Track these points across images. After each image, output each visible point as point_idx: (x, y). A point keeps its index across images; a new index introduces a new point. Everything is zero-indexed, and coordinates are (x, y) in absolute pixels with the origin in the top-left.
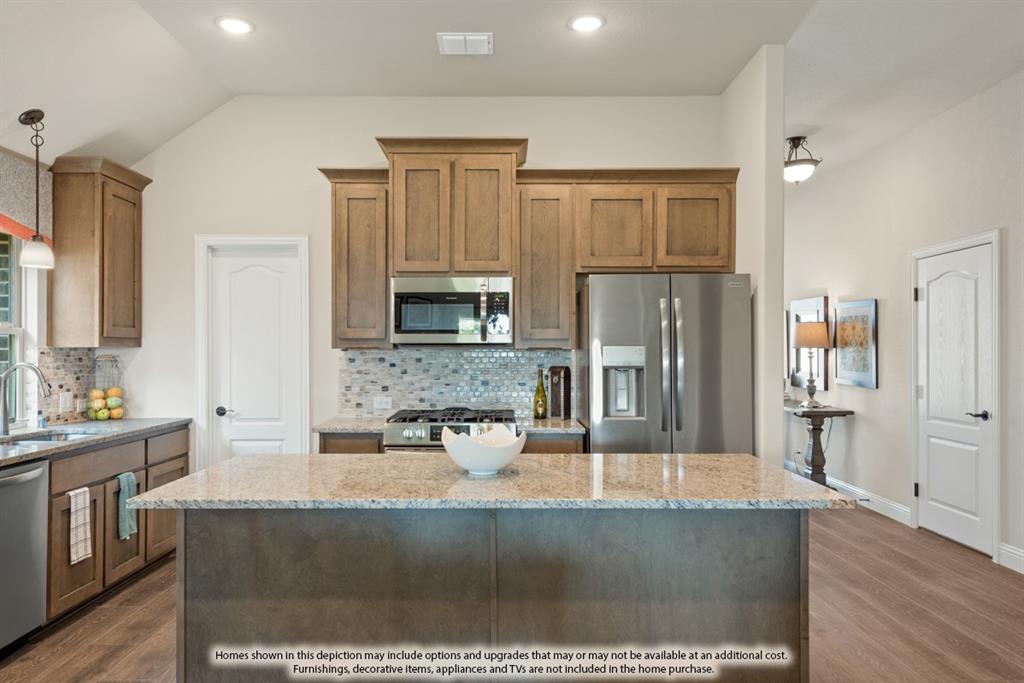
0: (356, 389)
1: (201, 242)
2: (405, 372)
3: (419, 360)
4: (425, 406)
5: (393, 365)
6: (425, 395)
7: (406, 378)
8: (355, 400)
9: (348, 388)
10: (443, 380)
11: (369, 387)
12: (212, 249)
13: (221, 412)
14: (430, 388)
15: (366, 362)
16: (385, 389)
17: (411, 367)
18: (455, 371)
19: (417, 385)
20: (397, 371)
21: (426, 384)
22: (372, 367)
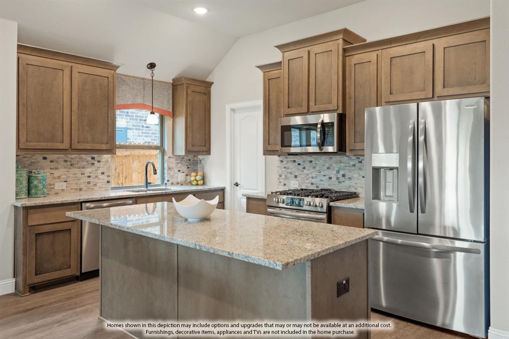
0: (283, 176)
1: (228, 108)
2: (304, 168)
3: (311, 162)
4: (313, 187)
5: (299, 164)
6: (314, 181)
7: (306, 171)
8: (283, 182)
9: (280, 176)
10: (322, 173)
11: (289, 175)
12: (233, 110)
13: (237, 185)
14: (316, 177)
15: (288, 162)
16: (296, 177)
17: (307, 165)
18: (328, 168)
19: (310, 175)
20: (301, 167)
21: (314, 175)
22: (290, 165)
